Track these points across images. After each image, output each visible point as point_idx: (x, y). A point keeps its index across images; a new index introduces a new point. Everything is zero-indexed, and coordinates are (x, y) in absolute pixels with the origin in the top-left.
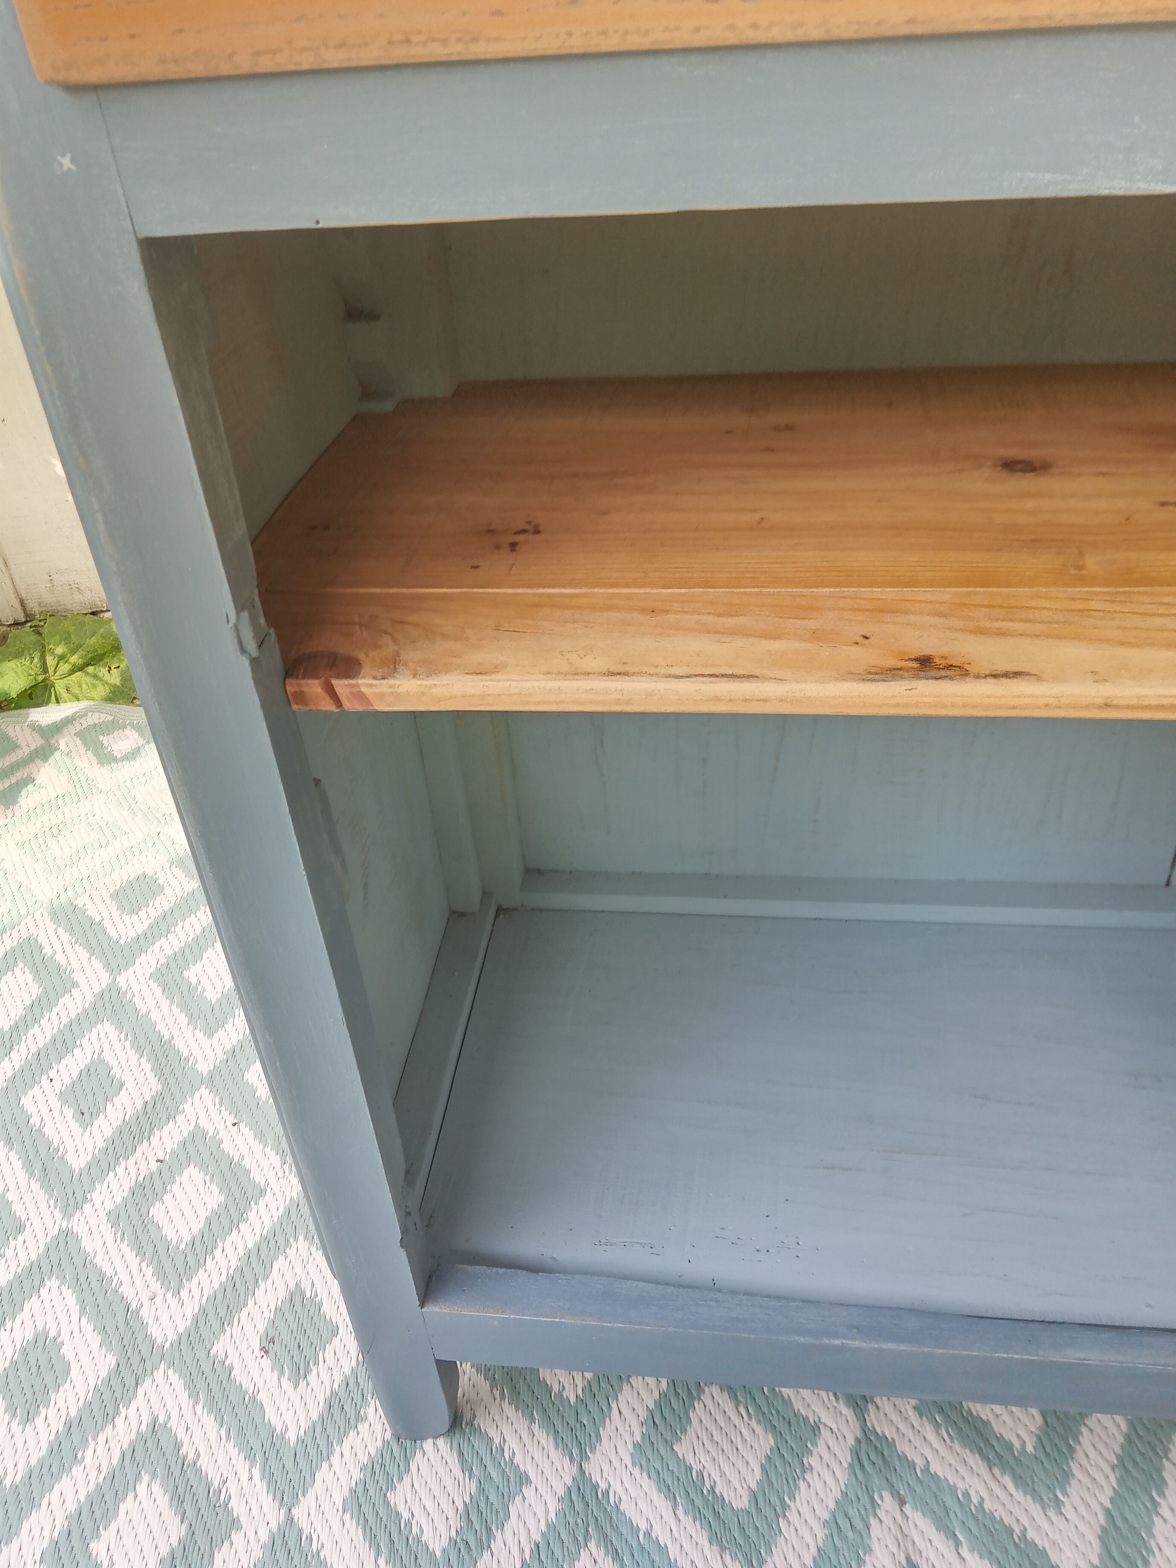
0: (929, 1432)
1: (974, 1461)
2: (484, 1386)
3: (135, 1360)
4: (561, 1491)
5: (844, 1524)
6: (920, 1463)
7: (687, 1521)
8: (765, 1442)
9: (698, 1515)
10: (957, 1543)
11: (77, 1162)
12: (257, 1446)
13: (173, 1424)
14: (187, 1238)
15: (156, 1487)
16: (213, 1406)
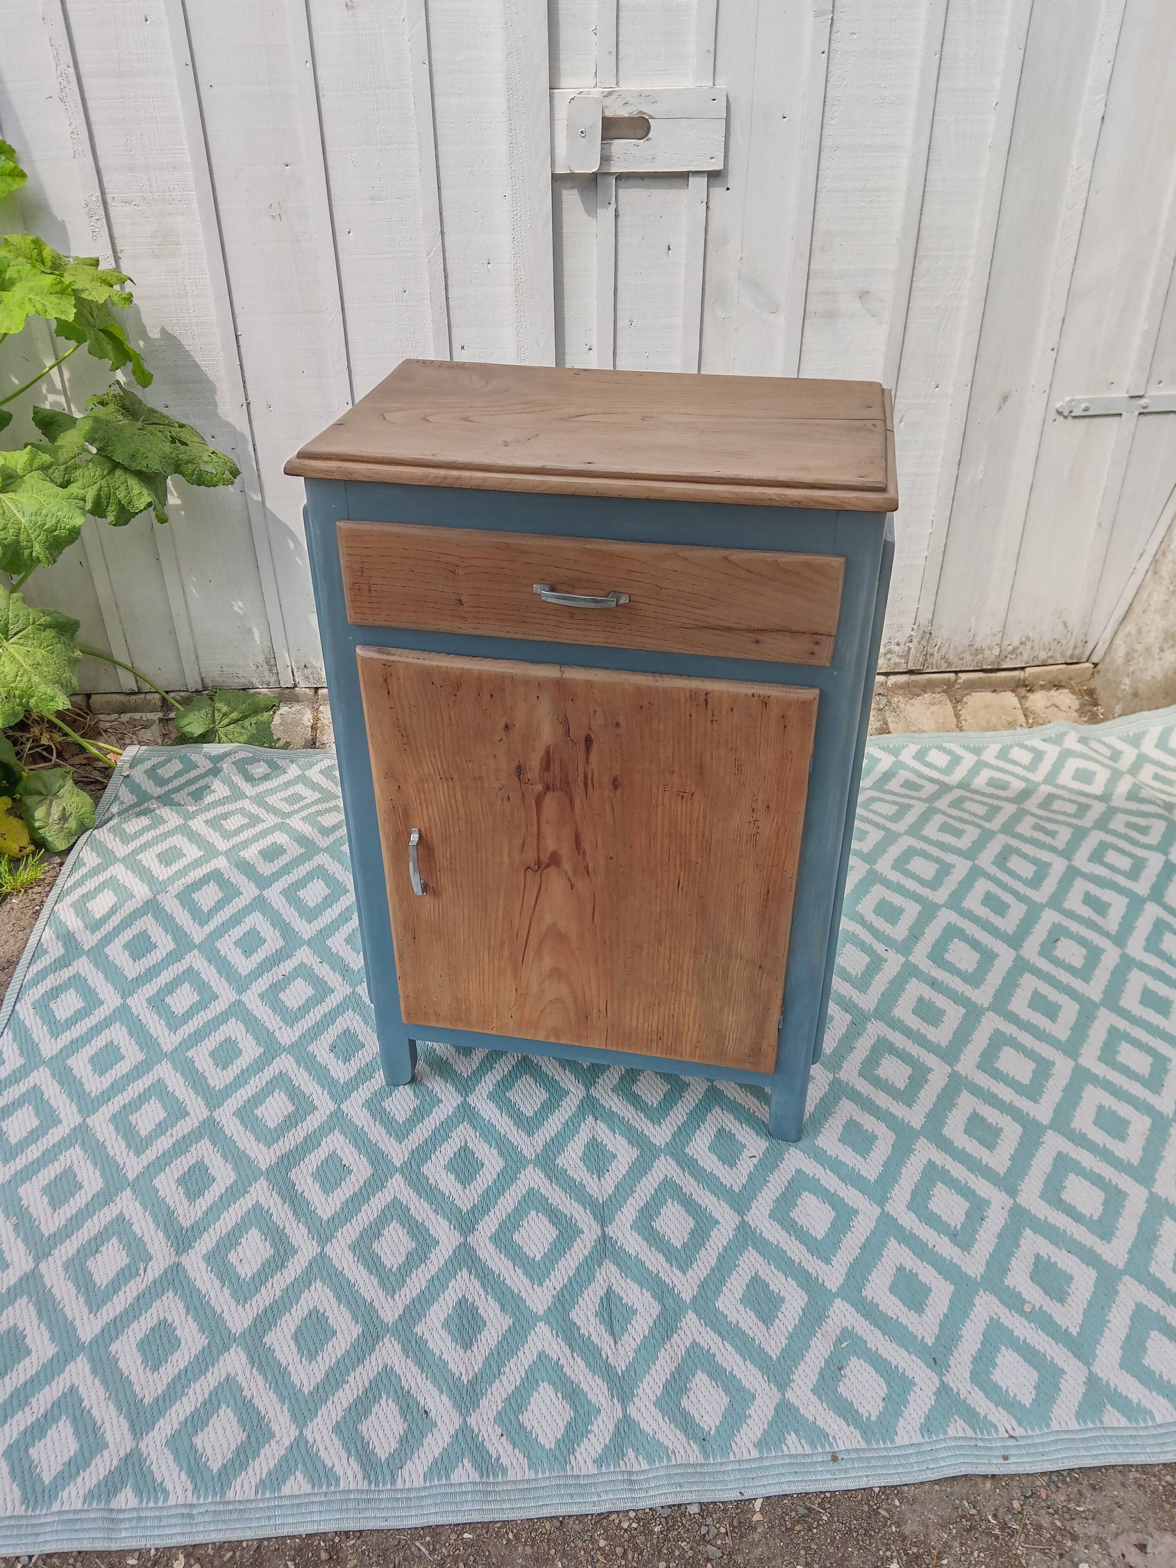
0: (615, 1098)
1: (631, 1108)
2: (428, 1069)
3: (272, 1051)
4: (455, 1105)
5: (570, 1124)
6: (607, 1107)
7: (506, 1118)
8: (545, 1096)
9: (511, 1116)
10: (615, 1132)
11: (244, 973)
12: (326, 1083)
13: (290, 1073)
14: (296, 1007)
15: (282, 1093)
16: (307, 1068)
